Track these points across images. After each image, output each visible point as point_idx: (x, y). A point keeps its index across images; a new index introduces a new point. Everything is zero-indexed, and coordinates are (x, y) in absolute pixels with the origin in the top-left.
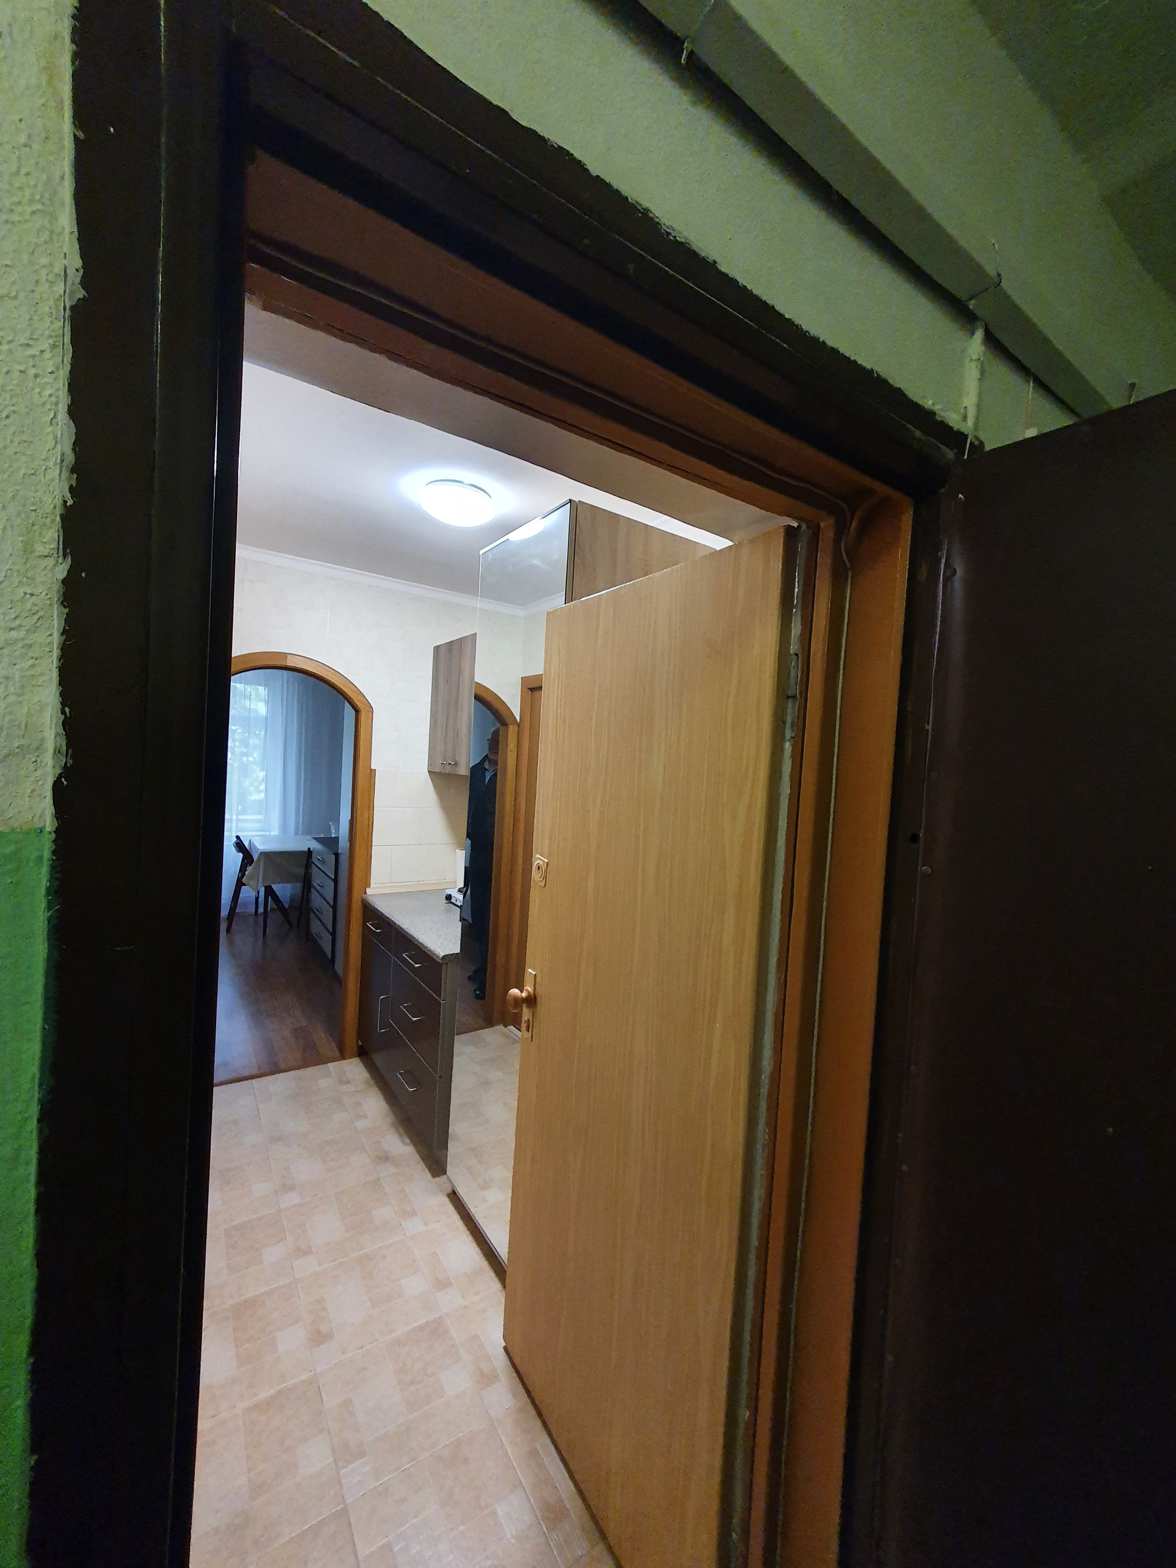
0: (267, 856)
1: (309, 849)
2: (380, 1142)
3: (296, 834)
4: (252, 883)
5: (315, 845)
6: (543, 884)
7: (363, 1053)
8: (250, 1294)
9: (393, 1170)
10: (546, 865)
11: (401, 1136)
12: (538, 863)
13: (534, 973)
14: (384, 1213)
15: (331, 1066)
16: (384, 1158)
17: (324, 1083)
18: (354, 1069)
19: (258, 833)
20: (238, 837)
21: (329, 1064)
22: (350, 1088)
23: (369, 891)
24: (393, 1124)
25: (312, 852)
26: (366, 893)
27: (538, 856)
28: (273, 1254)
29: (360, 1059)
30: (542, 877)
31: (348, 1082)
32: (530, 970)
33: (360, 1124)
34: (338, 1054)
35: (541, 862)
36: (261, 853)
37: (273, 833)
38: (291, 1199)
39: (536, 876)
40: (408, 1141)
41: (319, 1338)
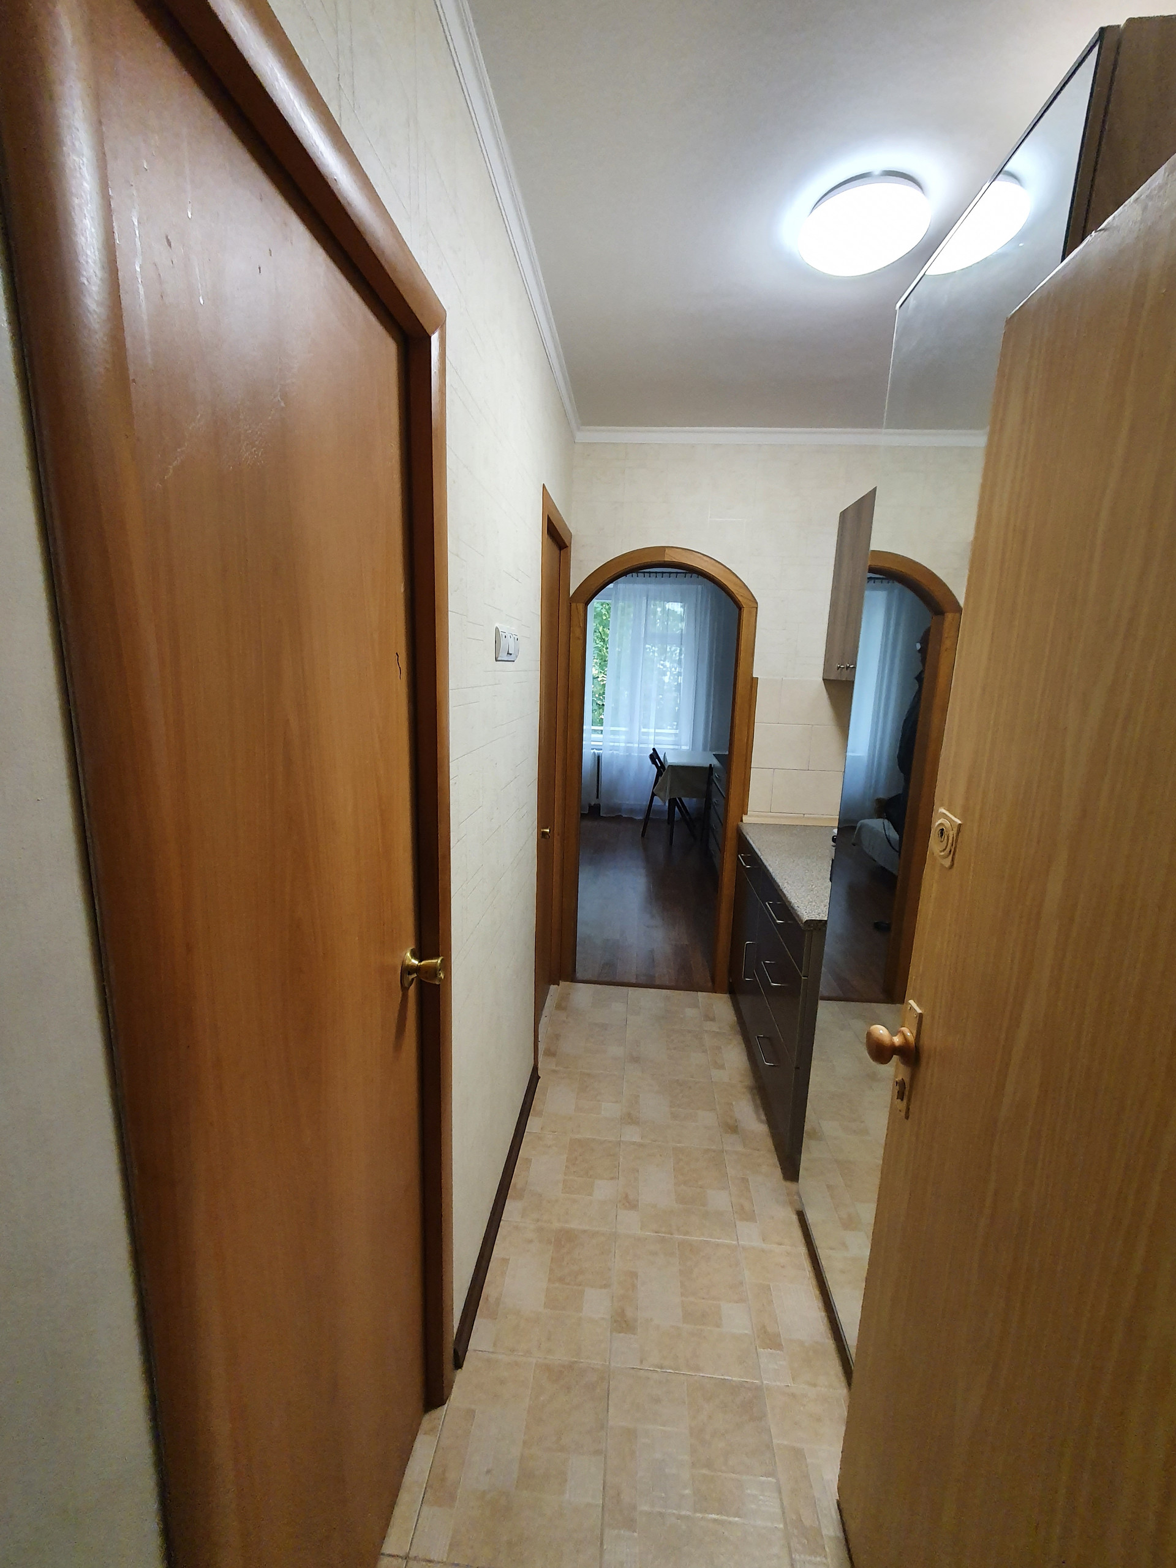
0: (675, 768)
1: (711, 765)
2: (732, 1104)
3: (704, 749)
4: (662, 794)
5: (715, 762)
6: (947, 863)
7: (733, 990)
8: (574, 1225)
9: (740, 1148)
10: (955, 830)
11: (756, 1106)
12: (941, 824)
13: (919, 1011)
14: (720, 1200)
15: (701, 995)
16: (733, 1128)
17: (690, 1012)
18: (720, 1005)
19: (672, 747)
20: (654, 749)
21: (699, 993)
22: (713, 1027)
23: (745, 818)
24: (751, 1089)
25: (712, 768)
26: (742, 821)
27: (942, 810)
28: (604, 1190)
29: (731, 996)
30: (948, 849)
31: (713, 1020)
32: (911, 1002)
33: (717, 1075)
34: (710, 984)
35: (947, 823)
36: (669, 766)
37: (684, 748)
38: (632, 1134)
39: (935, 847)
40: (763, 1118)
41: (623, 1323)
